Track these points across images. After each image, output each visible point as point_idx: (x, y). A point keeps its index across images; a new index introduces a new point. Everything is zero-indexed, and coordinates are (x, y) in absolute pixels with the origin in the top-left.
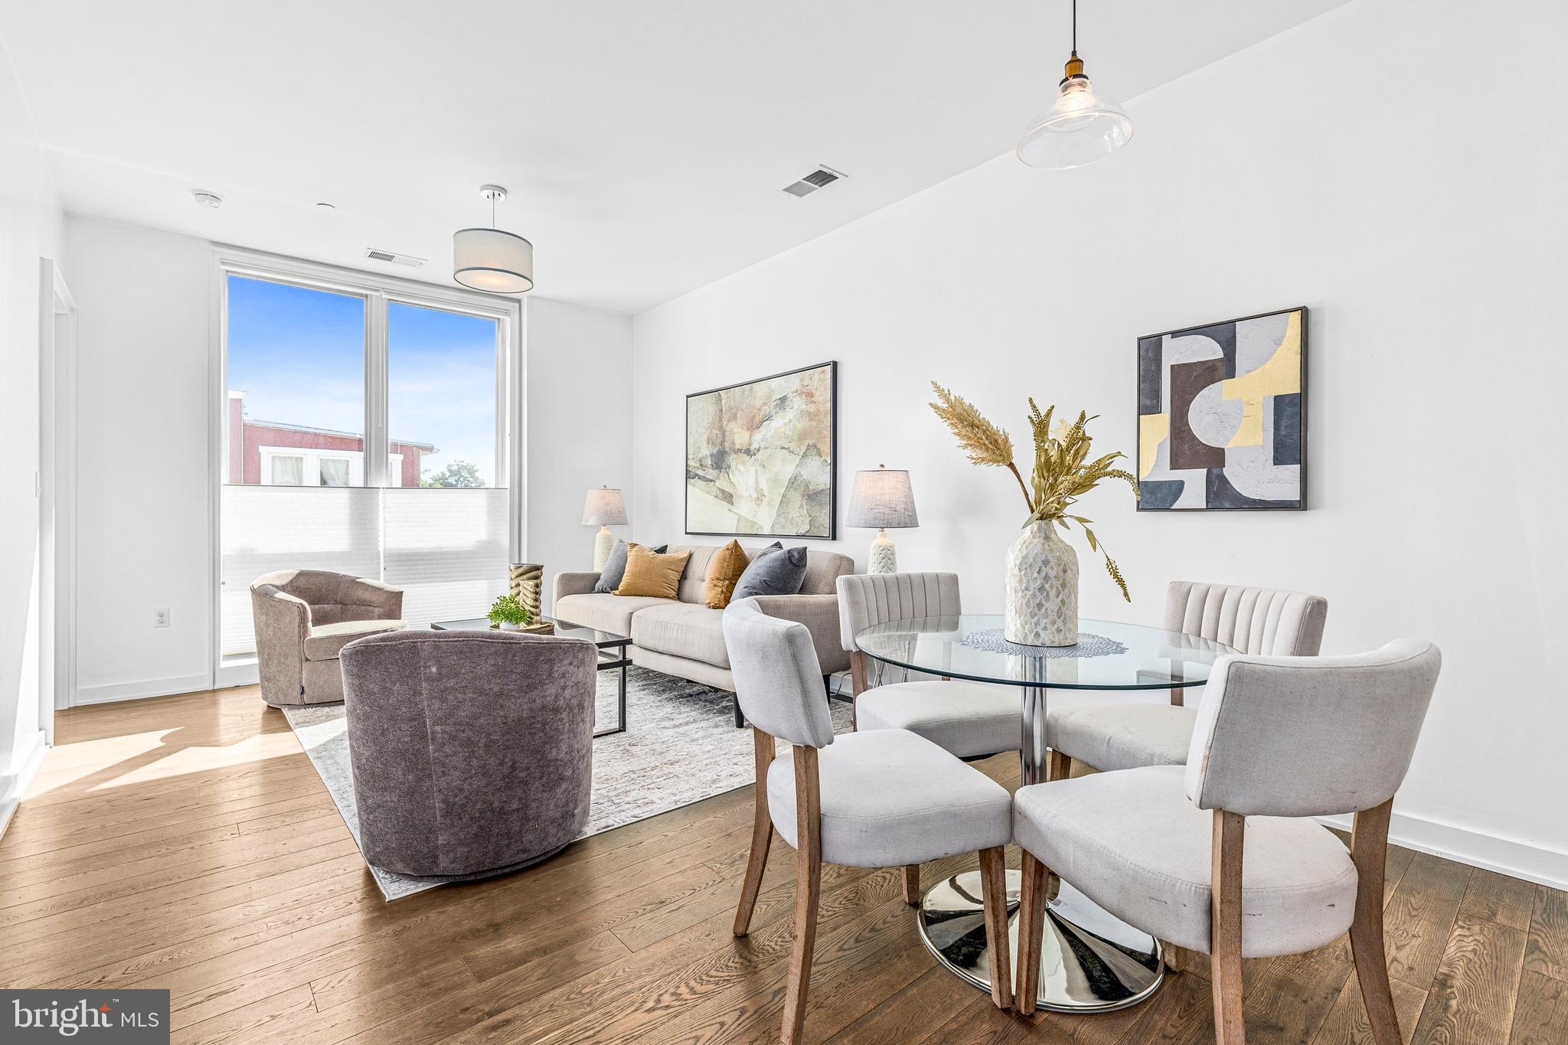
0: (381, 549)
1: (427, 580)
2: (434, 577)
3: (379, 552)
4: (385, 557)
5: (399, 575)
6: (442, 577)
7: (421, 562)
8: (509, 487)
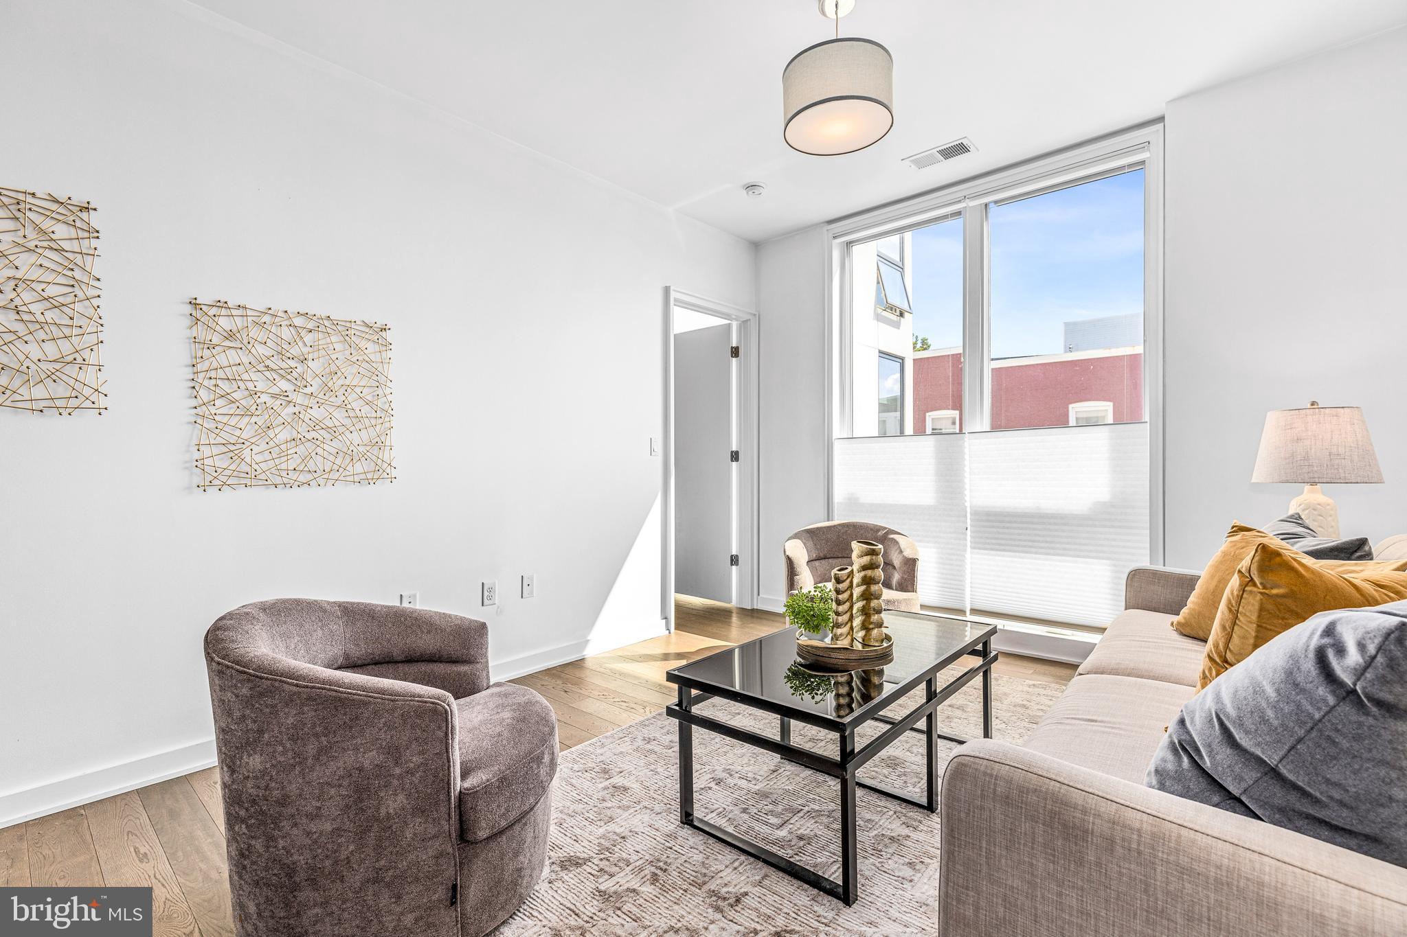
0: (968, 504)
1: (1021, 549)
2: (1031, 547)
3: (966, 507)
4: (971, 514)
5: (987, 538)
6: (1042, 548)
7: (1015, 525)
8: (1148, 421)
